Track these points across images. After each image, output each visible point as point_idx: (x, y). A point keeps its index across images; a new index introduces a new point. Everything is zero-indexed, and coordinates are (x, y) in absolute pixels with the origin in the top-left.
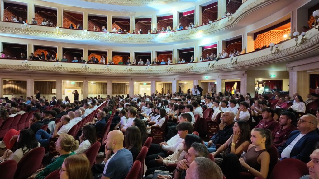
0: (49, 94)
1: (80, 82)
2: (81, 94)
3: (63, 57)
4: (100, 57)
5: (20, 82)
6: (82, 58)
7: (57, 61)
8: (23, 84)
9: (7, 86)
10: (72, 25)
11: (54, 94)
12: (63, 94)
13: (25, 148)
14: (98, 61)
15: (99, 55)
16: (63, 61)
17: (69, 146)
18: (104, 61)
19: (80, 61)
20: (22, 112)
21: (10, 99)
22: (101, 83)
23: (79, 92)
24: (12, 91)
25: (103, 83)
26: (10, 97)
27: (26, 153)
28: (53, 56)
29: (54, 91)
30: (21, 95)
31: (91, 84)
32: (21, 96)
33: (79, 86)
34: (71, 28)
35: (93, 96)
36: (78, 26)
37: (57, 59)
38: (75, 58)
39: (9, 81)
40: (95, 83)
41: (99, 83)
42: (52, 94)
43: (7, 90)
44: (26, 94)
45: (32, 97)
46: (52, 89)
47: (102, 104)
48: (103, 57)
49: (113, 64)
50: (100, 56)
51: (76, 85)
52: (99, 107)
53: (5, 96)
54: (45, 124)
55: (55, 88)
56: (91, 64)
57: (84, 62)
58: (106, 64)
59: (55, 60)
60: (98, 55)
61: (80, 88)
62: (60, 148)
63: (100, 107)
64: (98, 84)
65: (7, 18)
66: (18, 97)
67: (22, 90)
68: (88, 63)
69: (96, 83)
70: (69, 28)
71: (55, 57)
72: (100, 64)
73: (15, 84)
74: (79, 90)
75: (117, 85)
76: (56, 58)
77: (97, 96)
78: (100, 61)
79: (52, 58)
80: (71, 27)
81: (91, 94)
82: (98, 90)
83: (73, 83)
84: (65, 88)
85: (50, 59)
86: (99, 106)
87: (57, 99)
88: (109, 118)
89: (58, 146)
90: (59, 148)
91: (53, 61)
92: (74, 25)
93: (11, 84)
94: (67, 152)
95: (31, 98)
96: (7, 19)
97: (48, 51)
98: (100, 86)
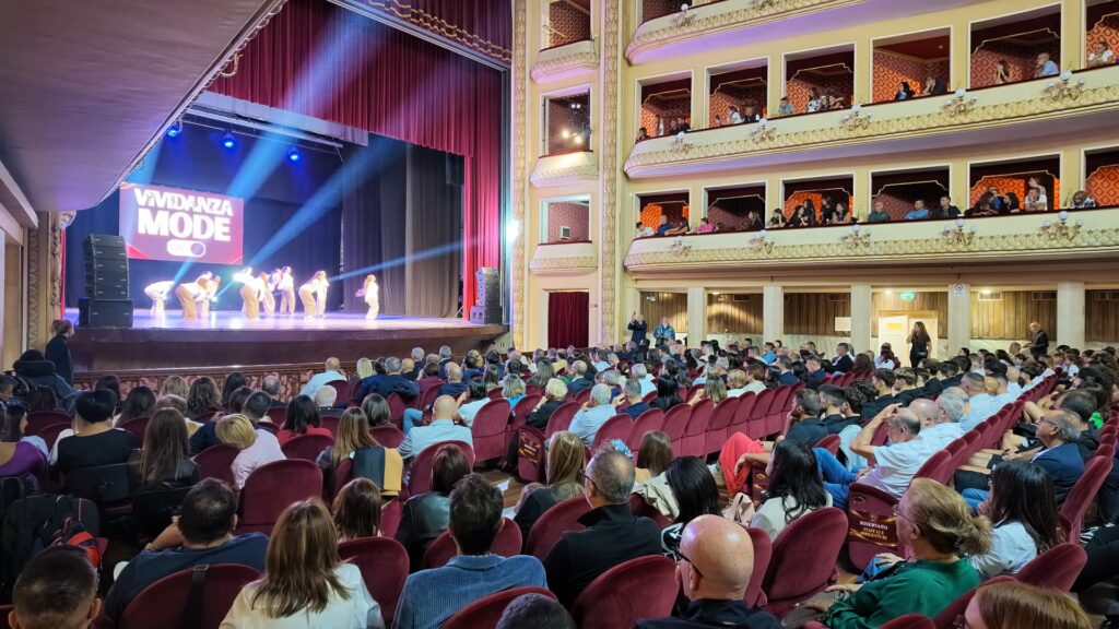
0: (825, 334)
1: (936, 293)
2: (940, 337)
3: (873, 206)
4: (1022, 185)
5: (746, 297)
6: (944, 201)
7: (854, 221)
8: (753, 303)
9: (716, 309)
10: (906, 85)
11: (843, 334)
12: (873, 336)
13: (791, 501)
14: (1015, 204)
15: (1019, 177)
16: (874, 219)
17: (952, 534)
18: (1043, 199)
19: (938, 213)
20: (757, 387)
21: (722, 346)
22: (1028, 293)
23: (932, 328)
24: (725, 322)
25: (1036, 294)
26: (724, 341)
27: (793, 519)
28: (839, 208)
29: (842, 323)
30: (748, 336)
31: (982, 296)
32: (747, 340)
33: (932, 307)
34: (902, 98)
35: (993, 346)
36: (931, 83)
37: (854, 216)
38: (919, 204)
39: (719, 296)
40: (995, 295)
41: (1016, 293)
42: (835, 334)
43: (714, 321)
44: (762, 333)
45: (779, 341)
46: (837, 319)
47: (1038, 380)
48: (1033, 183)
49: (1089, 208)
50: (1022, 183)
51: (917, 304)
52: (1028, 393)
53: (710, 338)
54: (830, 433)
55: (844, 316)
56: (983, 216)
57: (953, 213)
58: (1052, 209)
59: (847, 219)
60: (1014, 177)
61: (933, 313)
62: (914, 531)
63: (1033, 390)
64: (1011, 297)
65: (718, 117)
66: (740, 340)
67: (752, 321)
68: (969, 214)
69: (1004, 292)
70: (897, 99)
71: (846, 210)
72: (1024, 212)
73: (734, 304)
74: (931, 320)
75: (1107, 298)
76: (848, 214)
77: (1005, 346)
78: (1026, 202)
79: (838, 214)
80: (904, 94)
81: (979, 338)
82: (1012, 323)
83: (908, 294)
84: (877, 312)
85: (831, 218)
86: (1028, 387)
87: (856, 353)
88: (1098, 444)
89: (906, 522)
90: (909, 528)
91: (841, 222)
92: (914, 83)
93: (726, 302)
94: (942, 556)
95: (777, 345)
96: (718, 121)
97: (825, 195)
98: (1022, 307)
